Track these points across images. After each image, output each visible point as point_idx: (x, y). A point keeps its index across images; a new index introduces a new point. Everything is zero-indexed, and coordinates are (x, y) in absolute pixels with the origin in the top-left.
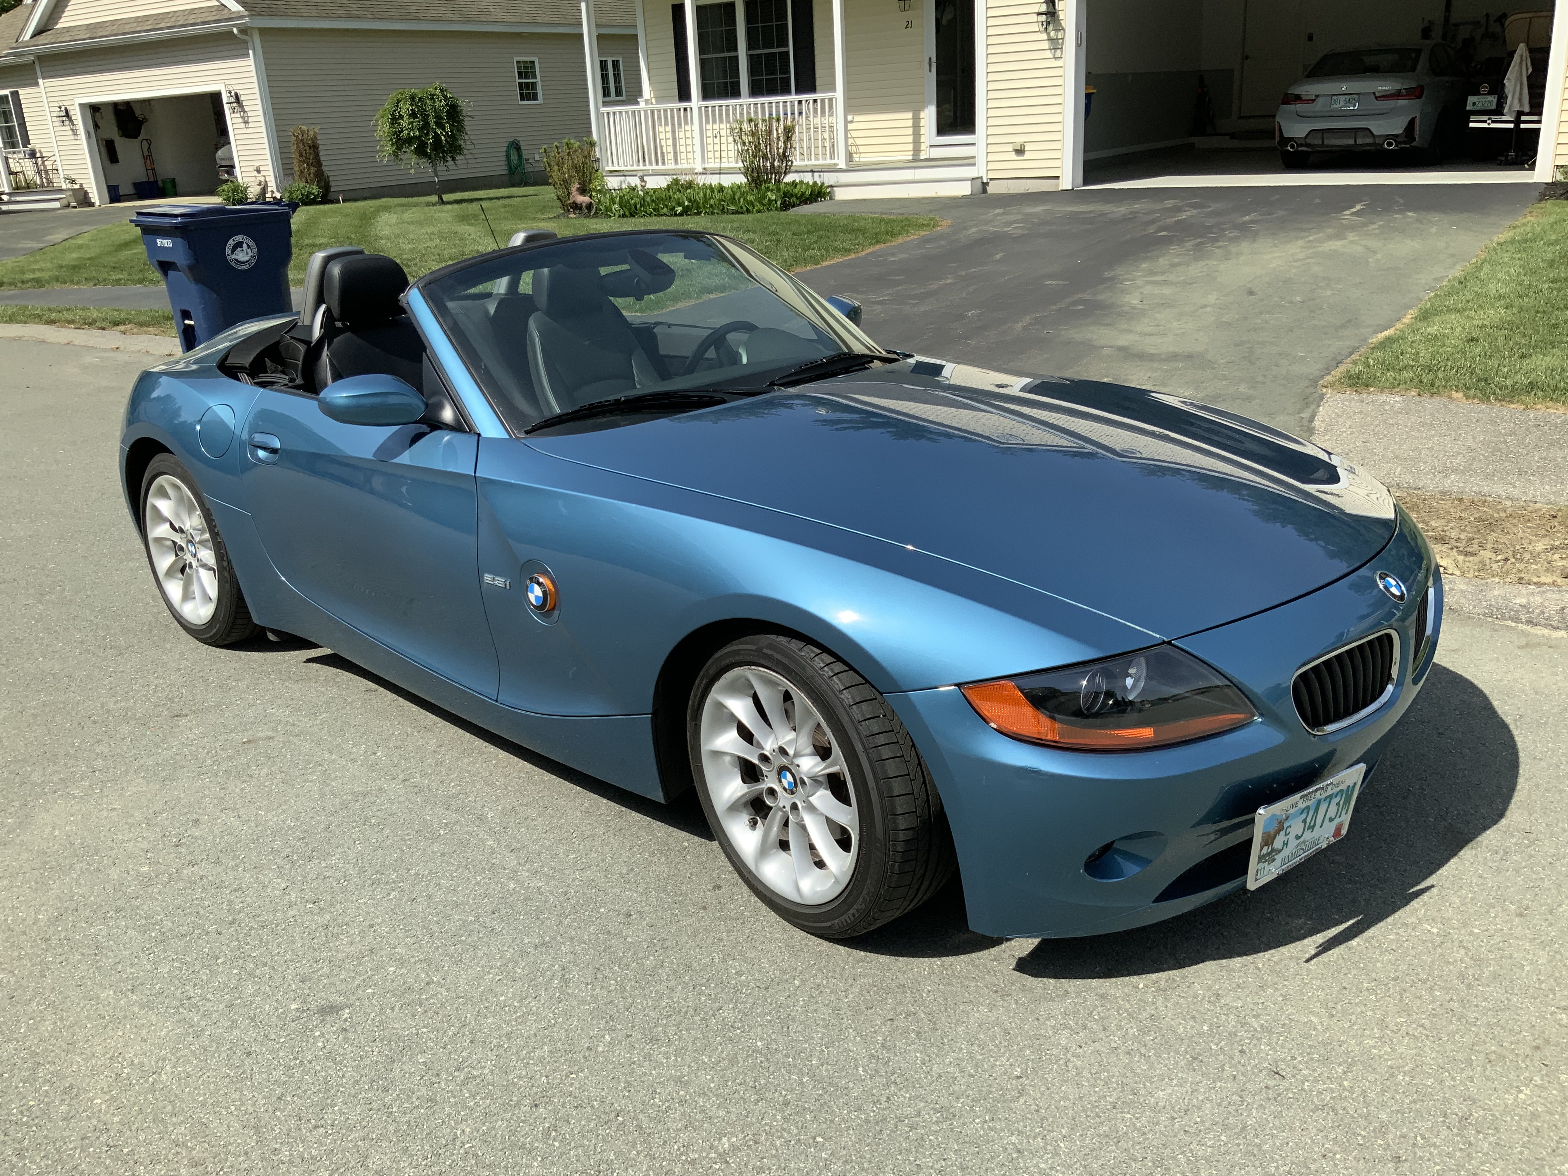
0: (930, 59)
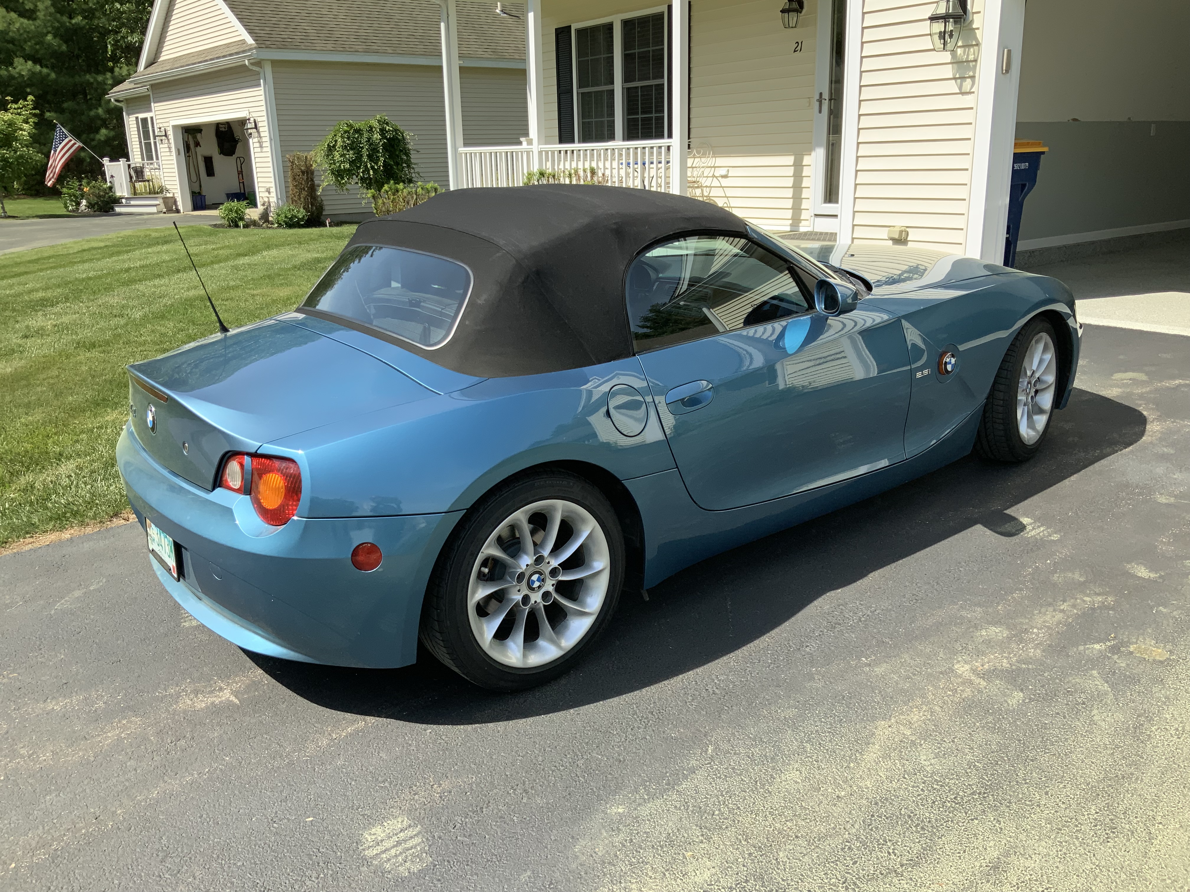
0: (821, 94)
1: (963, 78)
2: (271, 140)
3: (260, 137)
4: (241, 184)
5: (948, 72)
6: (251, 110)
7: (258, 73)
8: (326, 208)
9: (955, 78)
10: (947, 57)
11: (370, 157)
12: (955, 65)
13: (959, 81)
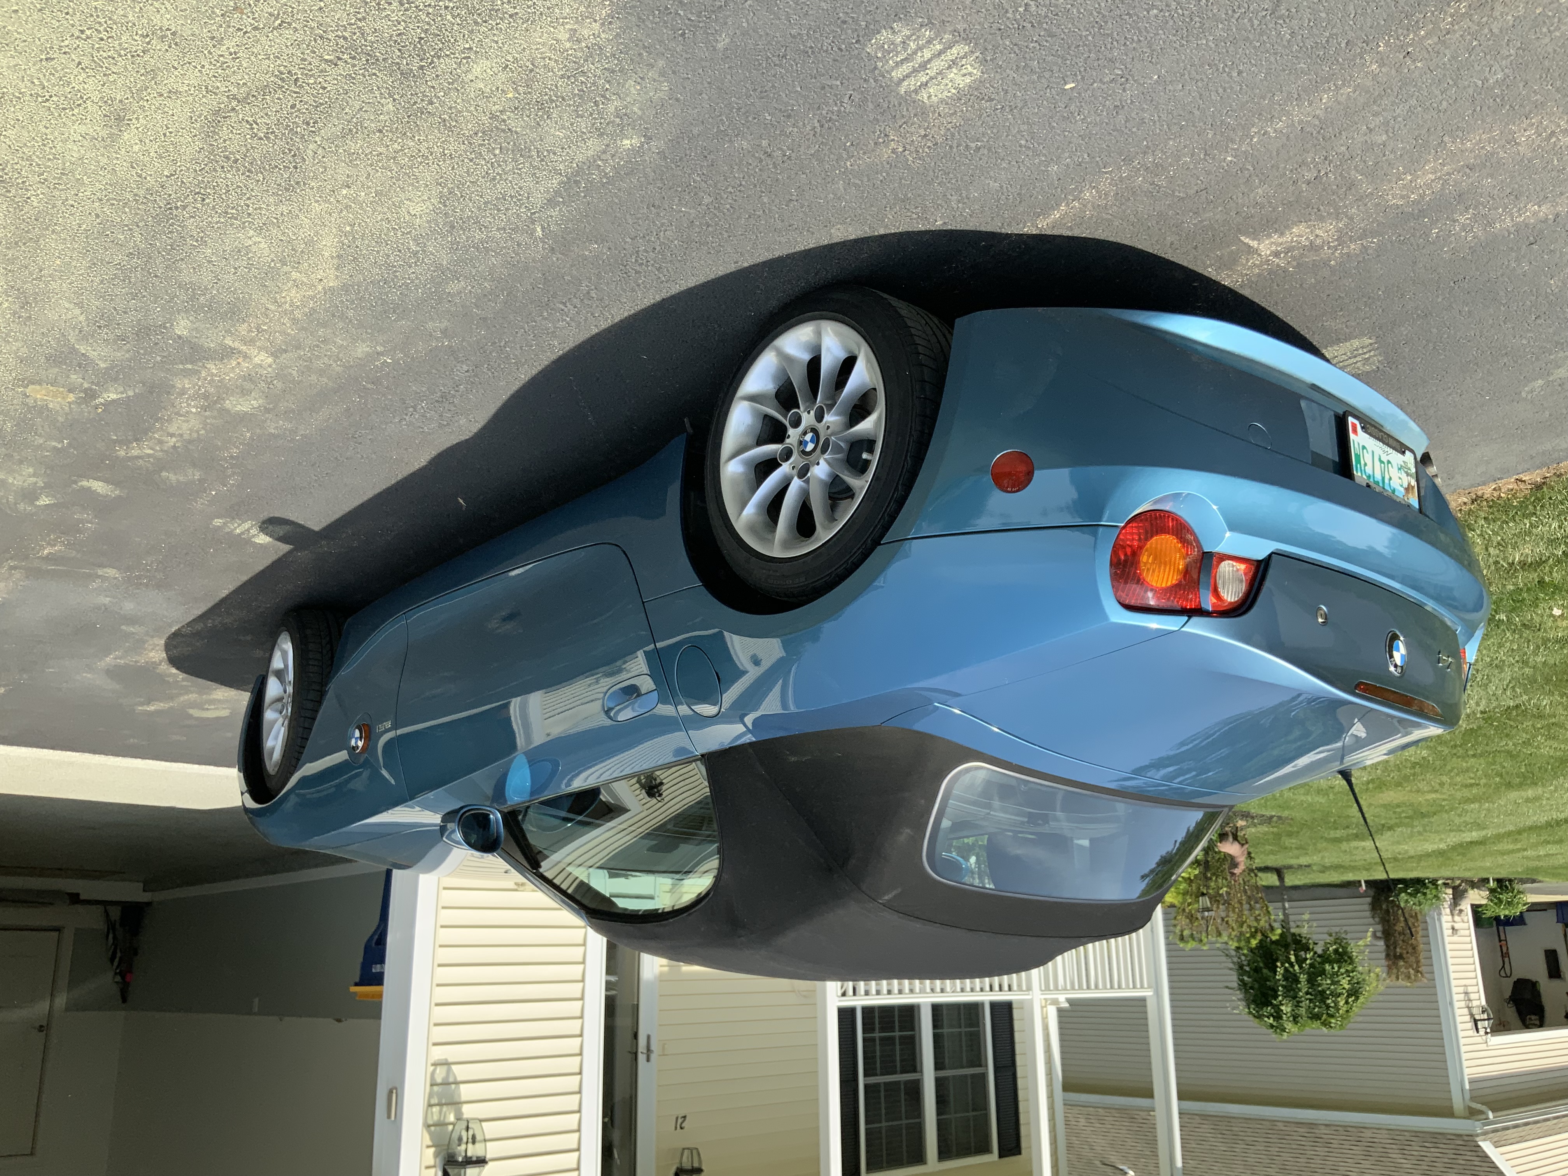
0: (648, 1060)
1: (446, 1083)
2: (1451, 1003)
3: (1468, 1007)
4: (1503, 938)
5: (466, 1092)
6: (1484, 1047)
7: (1472, 1099)
8: (1367, 907)
9: (457, 1083)
10: (468, 1111)
11: (1297, 981)
12: (458, 1100)
13: (451, 1080)
